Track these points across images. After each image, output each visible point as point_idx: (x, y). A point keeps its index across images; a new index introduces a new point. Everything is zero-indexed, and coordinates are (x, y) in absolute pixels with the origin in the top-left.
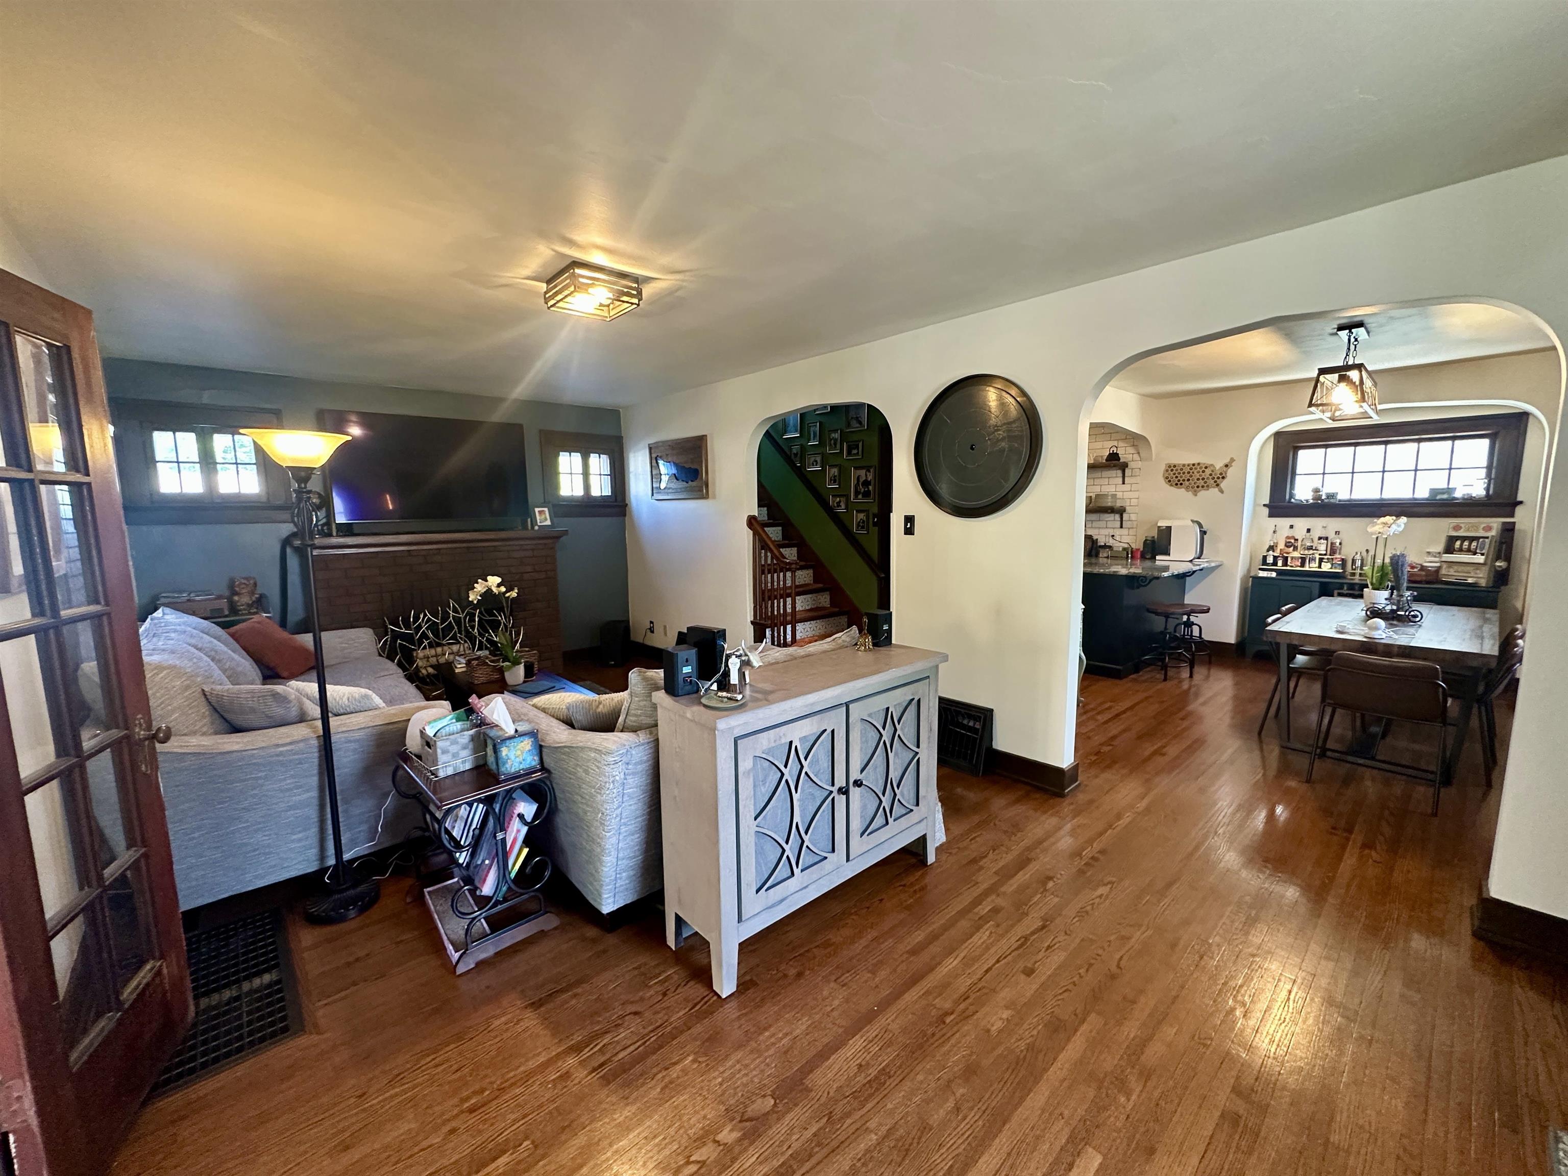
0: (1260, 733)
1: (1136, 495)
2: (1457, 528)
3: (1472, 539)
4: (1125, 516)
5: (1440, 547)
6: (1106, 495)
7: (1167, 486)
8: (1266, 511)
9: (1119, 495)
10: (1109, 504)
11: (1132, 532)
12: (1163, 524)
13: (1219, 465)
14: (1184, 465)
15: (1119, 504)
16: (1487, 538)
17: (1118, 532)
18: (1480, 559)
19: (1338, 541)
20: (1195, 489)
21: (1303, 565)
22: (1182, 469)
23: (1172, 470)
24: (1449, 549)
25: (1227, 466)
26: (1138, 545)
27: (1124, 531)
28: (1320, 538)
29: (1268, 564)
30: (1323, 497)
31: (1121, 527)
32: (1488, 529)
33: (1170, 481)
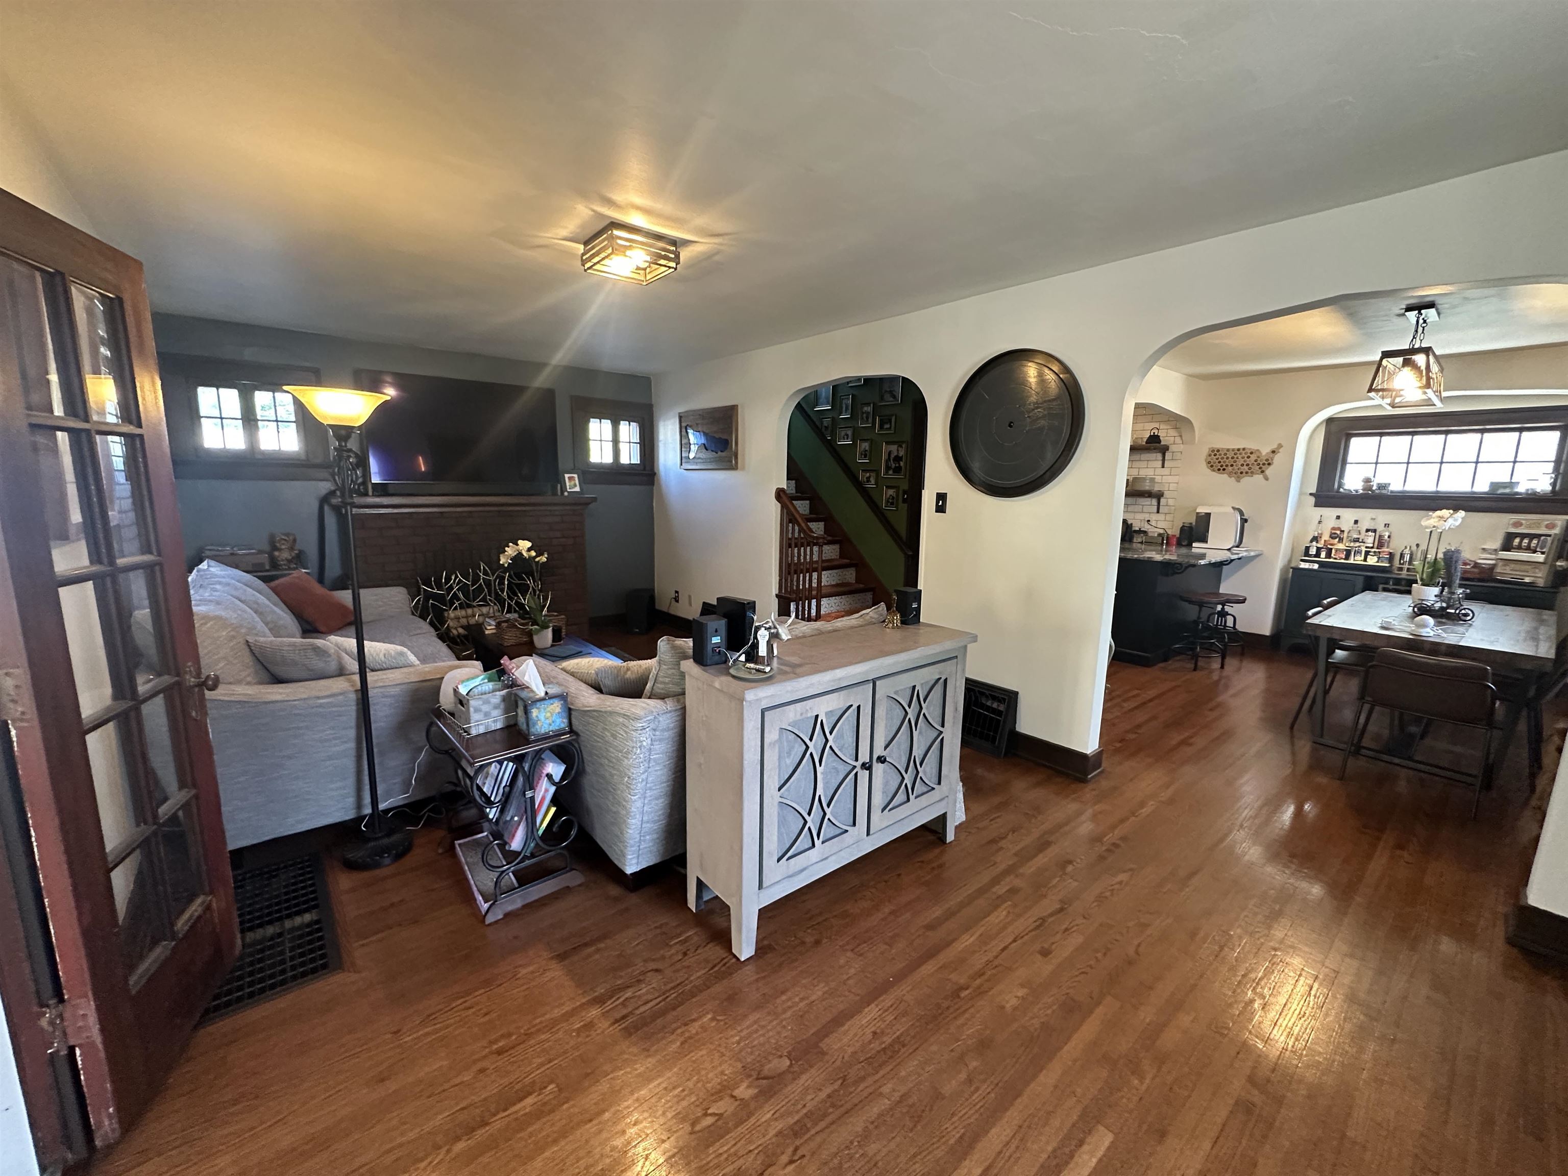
0: (1292, 727)
1: (1175, 479)
2: (1517, 524)
3: (1532, 537)
4: (1163, 501)
5: (1497, 544)
6: (1144, 479)
7: (1208, 471)
8: (1312, 500)
9: (1158, 479)
10: (1147, 488)
11: (1169, 517)
12: (1202, 510)
13: (1265, 451)
14: (1228, 450)
15: (1157, 488)
16: (1550, 536)
17: (1154, 517)
18: (1540, 558)
19: (1387, 534)
20: (1239, 475)
21: (1347, 558)
22: (1225, 454)
23: (1215, 455)
24: (1507, 545)
25: (1273, 452)
26: (1175, 531)
27: (1161, 517)
28: (1367, 531)
29: (1310, 556)
30: (1374, 488)
31: (1158, 512)
32: (1551, 526)
33: (1212, 466)
